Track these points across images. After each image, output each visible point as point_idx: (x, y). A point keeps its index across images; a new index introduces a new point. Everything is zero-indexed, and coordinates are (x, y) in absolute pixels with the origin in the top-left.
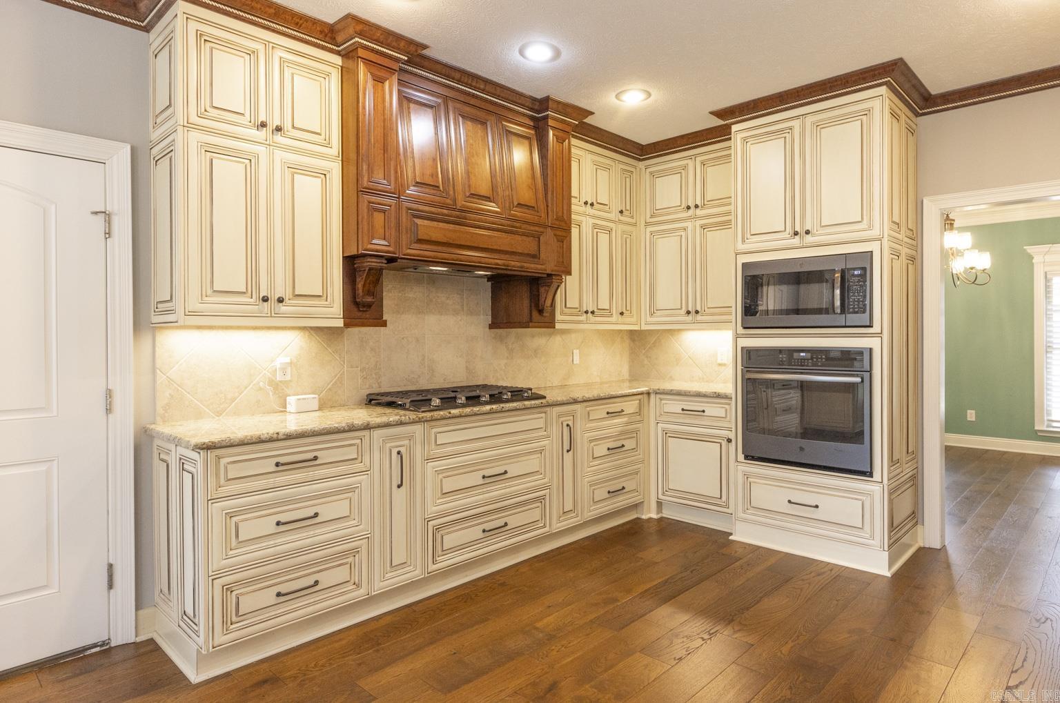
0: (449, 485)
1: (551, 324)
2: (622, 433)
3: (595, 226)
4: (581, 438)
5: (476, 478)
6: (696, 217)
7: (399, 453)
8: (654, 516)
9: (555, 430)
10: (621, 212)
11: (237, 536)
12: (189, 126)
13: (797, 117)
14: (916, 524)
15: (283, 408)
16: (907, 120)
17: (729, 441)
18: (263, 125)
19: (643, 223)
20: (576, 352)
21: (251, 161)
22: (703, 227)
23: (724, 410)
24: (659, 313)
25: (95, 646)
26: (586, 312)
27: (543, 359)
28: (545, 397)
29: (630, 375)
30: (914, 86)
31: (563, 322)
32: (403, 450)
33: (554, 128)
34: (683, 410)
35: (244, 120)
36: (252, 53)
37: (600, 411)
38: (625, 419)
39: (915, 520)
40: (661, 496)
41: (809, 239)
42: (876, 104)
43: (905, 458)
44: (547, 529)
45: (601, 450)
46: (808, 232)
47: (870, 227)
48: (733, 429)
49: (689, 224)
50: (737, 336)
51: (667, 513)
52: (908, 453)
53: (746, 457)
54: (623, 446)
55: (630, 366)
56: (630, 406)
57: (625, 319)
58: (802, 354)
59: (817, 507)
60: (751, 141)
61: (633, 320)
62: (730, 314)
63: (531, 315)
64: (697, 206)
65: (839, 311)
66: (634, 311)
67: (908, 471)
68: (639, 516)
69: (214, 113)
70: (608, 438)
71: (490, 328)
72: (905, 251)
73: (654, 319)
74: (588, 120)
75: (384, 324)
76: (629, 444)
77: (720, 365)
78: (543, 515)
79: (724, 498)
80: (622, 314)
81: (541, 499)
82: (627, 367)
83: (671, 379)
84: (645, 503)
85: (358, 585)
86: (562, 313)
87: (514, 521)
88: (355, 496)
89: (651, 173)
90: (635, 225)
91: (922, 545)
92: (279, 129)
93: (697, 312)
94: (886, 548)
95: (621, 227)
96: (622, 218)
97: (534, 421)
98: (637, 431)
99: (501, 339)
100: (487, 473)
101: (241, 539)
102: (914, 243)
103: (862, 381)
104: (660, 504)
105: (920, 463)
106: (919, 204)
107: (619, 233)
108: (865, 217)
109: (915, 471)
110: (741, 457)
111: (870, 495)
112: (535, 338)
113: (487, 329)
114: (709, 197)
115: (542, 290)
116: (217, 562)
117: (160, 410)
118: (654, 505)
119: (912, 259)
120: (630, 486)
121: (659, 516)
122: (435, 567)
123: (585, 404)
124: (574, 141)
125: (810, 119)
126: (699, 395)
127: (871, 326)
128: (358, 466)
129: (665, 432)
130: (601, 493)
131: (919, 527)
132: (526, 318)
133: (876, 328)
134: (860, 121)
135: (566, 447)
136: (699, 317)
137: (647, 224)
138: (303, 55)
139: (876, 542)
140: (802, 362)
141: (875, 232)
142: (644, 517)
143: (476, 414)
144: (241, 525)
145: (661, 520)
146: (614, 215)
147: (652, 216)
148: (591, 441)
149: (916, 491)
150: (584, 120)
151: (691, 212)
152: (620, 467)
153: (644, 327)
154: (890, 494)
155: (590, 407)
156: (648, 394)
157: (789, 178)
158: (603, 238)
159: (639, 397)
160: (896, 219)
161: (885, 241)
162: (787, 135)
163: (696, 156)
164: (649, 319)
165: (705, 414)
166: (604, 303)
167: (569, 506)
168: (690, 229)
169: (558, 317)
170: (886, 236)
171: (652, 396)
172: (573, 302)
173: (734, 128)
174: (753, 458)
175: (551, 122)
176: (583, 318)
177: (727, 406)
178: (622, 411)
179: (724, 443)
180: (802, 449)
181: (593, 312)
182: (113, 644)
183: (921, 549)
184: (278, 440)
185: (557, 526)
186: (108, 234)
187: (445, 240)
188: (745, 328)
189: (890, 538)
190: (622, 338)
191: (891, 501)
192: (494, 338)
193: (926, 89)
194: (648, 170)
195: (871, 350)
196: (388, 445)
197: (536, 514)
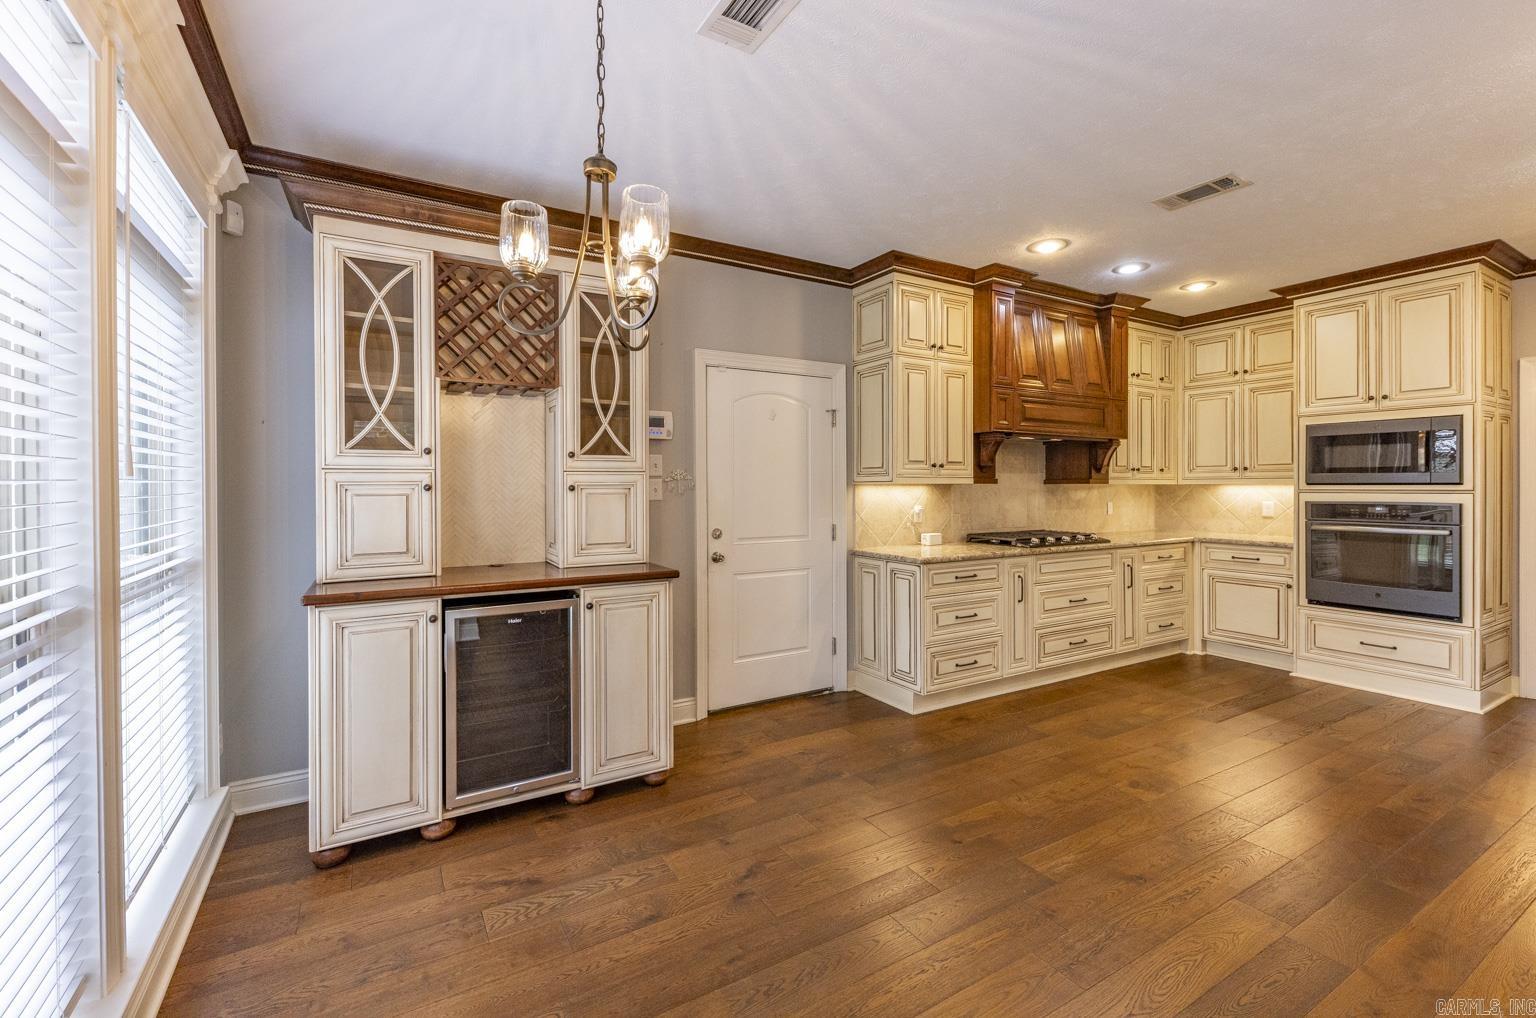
0: (1050, 604)
1: (1105, 480)
2: (1170, 576)
3: (1140, 394)
4: (1139, 577)
5: (1064, 602)
6: (1245, 381)
7: (1019, 577)
8: (1199, 652)
9: (1118, 569)
10: (1162, 379)
11: (937, 622)
12: (900, 353)
13: (1373, 292)
14: (1510, 674)
15: (918, 542)
16: (1501, 286)
17: (1289, 587)
18: (934, 346)
19: (1181, 387)
20: (1110, 504)
21: (926, 370)
22: (1252, 391)
23: (1282, 559)
24: (1198, 469)
25: (827, 689)
26: (1133, 470)
27: (1084, 510)
28: (1109, 541)
29: (1156, 526)
30: (1512, 258)
31: (1114, 478)
32: (1021, 575)
33: (1115, 316)
34: (1233, 557)
35: (923, 345)
36: (926, 298)
37: (1153, 554)
38: (1173, 564)
39: (1508, 670)
40: (1206, 635)
41: (1386, 403)
42: (1468, 280)
43: (1498, 608)
44: (1113, 650)
45: (1153, 589)
46: (1385, 397)
47: (1460, 391)
48: (1295, 576)
49: (1237, 389)
50: (1298, 492)
51: (1211, 651)
52: (1501, 604)
53: (1310, 602)
54: (1172, 587)
55: (1156, 518)
56: (1178, 553)
57: (1165, 475)
58: (1378, 509)
59: (1395, 648)
60: (1316, 314)
61: (1172, 475)
62: (1292, 470)
63: (1090, 473)
64: (1246, 372)
65: (1423, 469)
66: (1172, 467)
67: (1501, 621)
68: (1184, 652)
69: (909, 343)
70: (1160, 579)
71: (1045, 483)
72: (1498, 412)
73: (1191, 475)
74: (1145, 305)
75: (996, 482)
76: (1177, 586)
77: (1265, 518)
78: (1110, 638)
79: (1282, 638)
80: (1162, 470)
81: (1109, 625)
82: (1153, 518)
83: (1205, 529)
84: (1190, 642)
85: (996, 669)
86: (1114, 471)
87: (1092, 639)
88: (994, 604)
89: (1191, 342)
90: (1172, 389)
91: (1517, 695)
92: (941, 348)
93: (1246, 469)
94: (1478, 688)
95: (1160, 392)
96: (1163, 384)
97: (1104, 559)
98: (1182, 576)
99: (1052, 493)
100: (1073, 598)
101: (940, 624)
102: (1509, 403)
103: (1451, 533)
104: (1204, 642)
105: (1515, 615)
106: (1515, 366)
107: (1159, 398)
108: (1454, 383)
109: (1508, 623)
110: (1304, 601)
111: (1460, 639)
112: (1079, 492)
113: (1042, 485)
114: (1260, 362)
115: (1100, 452)
116: (929, 639)
117: (857, 539)
118: (1198, 643)
119: (1506, 418)
120: (1177, 623)
121: (1204, 653)
122: (1040, 665)
123: (1142, 548)
124: (1130, 324)
125: (1385, 296)
126: (1252, 544)
127: (1461, 484)
128: (997, 584)
129: (1212, 578)
130: (1154, 627)
131: (1513, 679)
132: (1085, 475)
133: (1467, 484)
134: (1447, 296)
135: (1128, 583)
136: (1248, 474)
137: (1185, 388)
138: (953, 293)
139: (1467, 681)
140: (1380, 516)
141: (1468, 396)
142: (1188, 653)
143: (1066, 552)
144: (940, 615)
145: (1206, 656)
146: (1156, 383)
147: (1191, 381)
148: (1146, 581)
149: (1510, 643)
150: (1143, 306)
151: (1237, 377)
152: (1169, 605)
153: (1181, 482)
154: (1483, 640)
155: (1145, 552)
156: (1193, 542)
157: (1363, 346)
158: (1147, 403)
159: (1185, 545)
160: (1490, 383)
161: (1479, 406)
162: (1360, 308)
163: (1244, 326)
164: (1187, 474)
165: (1260, 562)
166: (1147, 462)
167: (1129, 634)
168: (1237, 392)
169: (1111, 474)
170: (1479, 399)
171: (1197, 545)
172: (1122, 461)
173: (1296, 303)
174: (1319, 603)
175: (1113, 312)
176: (1130, 474)
177: (1286, 555)
178: (1171, 556)
179: (1283, 590)
180: (1378, 595)
181: (1138, 470)
182: (835, 690)
183: (1514, 698)
184: (958, 561)
185: (1120, 649)
186: (834, 424)
187: (1041, 417)
188: (1308, 484)
189: (1482, 680)
190: (1149, 492)
191: (1483, 647)
192: (1048, 491)
193: (1522, 255)
194: (1187, 339)
195: (1461, 505)
196: (1013, 570)
197: (1104, 636)
